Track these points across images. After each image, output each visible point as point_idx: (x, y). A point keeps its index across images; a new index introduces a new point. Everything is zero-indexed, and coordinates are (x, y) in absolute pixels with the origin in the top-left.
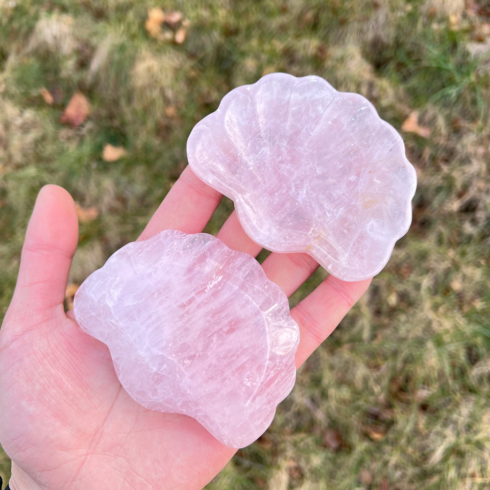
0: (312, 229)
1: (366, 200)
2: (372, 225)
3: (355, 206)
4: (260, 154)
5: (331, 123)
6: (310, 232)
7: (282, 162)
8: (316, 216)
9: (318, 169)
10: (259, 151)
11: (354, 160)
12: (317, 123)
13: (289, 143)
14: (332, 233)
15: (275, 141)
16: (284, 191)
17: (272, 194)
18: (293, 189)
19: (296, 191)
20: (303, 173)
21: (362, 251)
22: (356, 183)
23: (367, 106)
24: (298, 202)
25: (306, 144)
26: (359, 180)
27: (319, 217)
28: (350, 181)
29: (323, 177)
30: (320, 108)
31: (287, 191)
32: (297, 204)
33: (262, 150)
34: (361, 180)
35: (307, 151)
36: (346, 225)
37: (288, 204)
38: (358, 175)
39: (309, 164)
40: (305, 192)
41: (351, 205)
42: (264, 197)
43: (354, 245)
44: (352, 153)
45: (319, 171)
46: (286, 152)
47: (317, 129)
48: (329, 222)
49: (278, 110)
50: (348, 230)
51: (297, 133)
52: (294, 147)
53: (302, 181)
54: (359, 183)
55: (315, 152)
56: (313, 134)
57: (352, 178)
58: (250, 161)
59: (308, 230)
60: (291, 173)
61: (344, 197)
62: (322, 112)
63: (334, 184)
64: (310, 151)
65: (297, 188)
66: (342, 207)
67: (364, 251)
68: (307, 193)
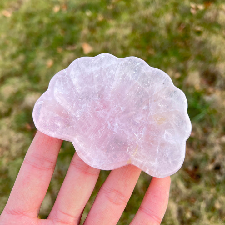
0: (128, 148)
1: (158, 119)
2: (167, 134)
3: (152, 125)
4: (83, 109)
5: (122, 78)
6: (128, 150)
7: (98, 110)
8: (129, 138)
9: (121, 108)
10: (81, 107)
11: (143, 97)
12: (113, 81)
13: (99, 97)
14: (143, 146)
15: (91, 98)
16: (104, 128)
17: (96, 131)
18: (109, 125)
19: (112, 125)
20: (113, 113)
21: (165, 154)
22: (148, 111)
23: (140, 62)
24: (114, 132)
25: (110, 95)
26: (149, 107)
27: (131, 138)
28: (144, 110)
29: (126, 112)
30: (112, 71)
31: (106, 127)
32: (114, 134)
33: (83, 106)
34: (151, 107)
35: (112, 99)
36: (150, 139)
37: (109, 136)
38: (148, 105)
39: (115, 106)
40: (117, 124)
41: (150, 125)
42: (91, 135)
43: (159, 151)
44: (140, 92)
45: (123, 109)
46: (99, 103)
47: (114, 84)
48: (138, 139)
49: (87, 79)
50: (153, 142)
51: (103, 90)
52: (103, 99)
53: (114, 118)
54: (150, 109)
55: (117, 98)
56: (112, 88)
57: (145, 107)
58: (77, 115)
59: (126, 149)
60: (106, 115)
61: (143, 121)
62: (114, 73)
63: (135, 114)
64: (114, 98)
65: (112, 123)
66: (143, 128)
67: (167, 154)
68: (119, 125)
